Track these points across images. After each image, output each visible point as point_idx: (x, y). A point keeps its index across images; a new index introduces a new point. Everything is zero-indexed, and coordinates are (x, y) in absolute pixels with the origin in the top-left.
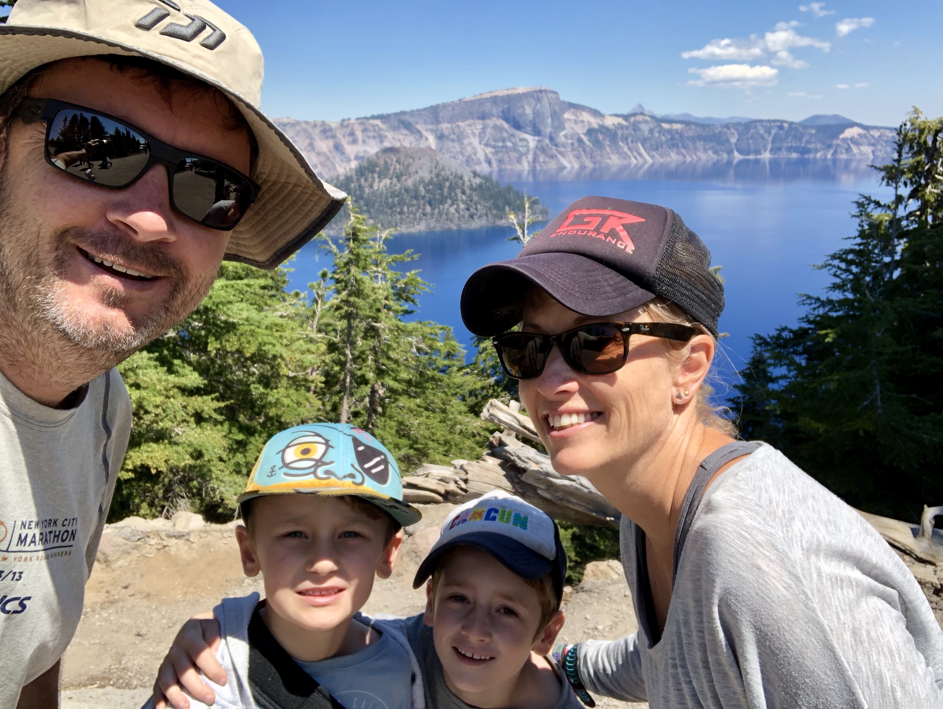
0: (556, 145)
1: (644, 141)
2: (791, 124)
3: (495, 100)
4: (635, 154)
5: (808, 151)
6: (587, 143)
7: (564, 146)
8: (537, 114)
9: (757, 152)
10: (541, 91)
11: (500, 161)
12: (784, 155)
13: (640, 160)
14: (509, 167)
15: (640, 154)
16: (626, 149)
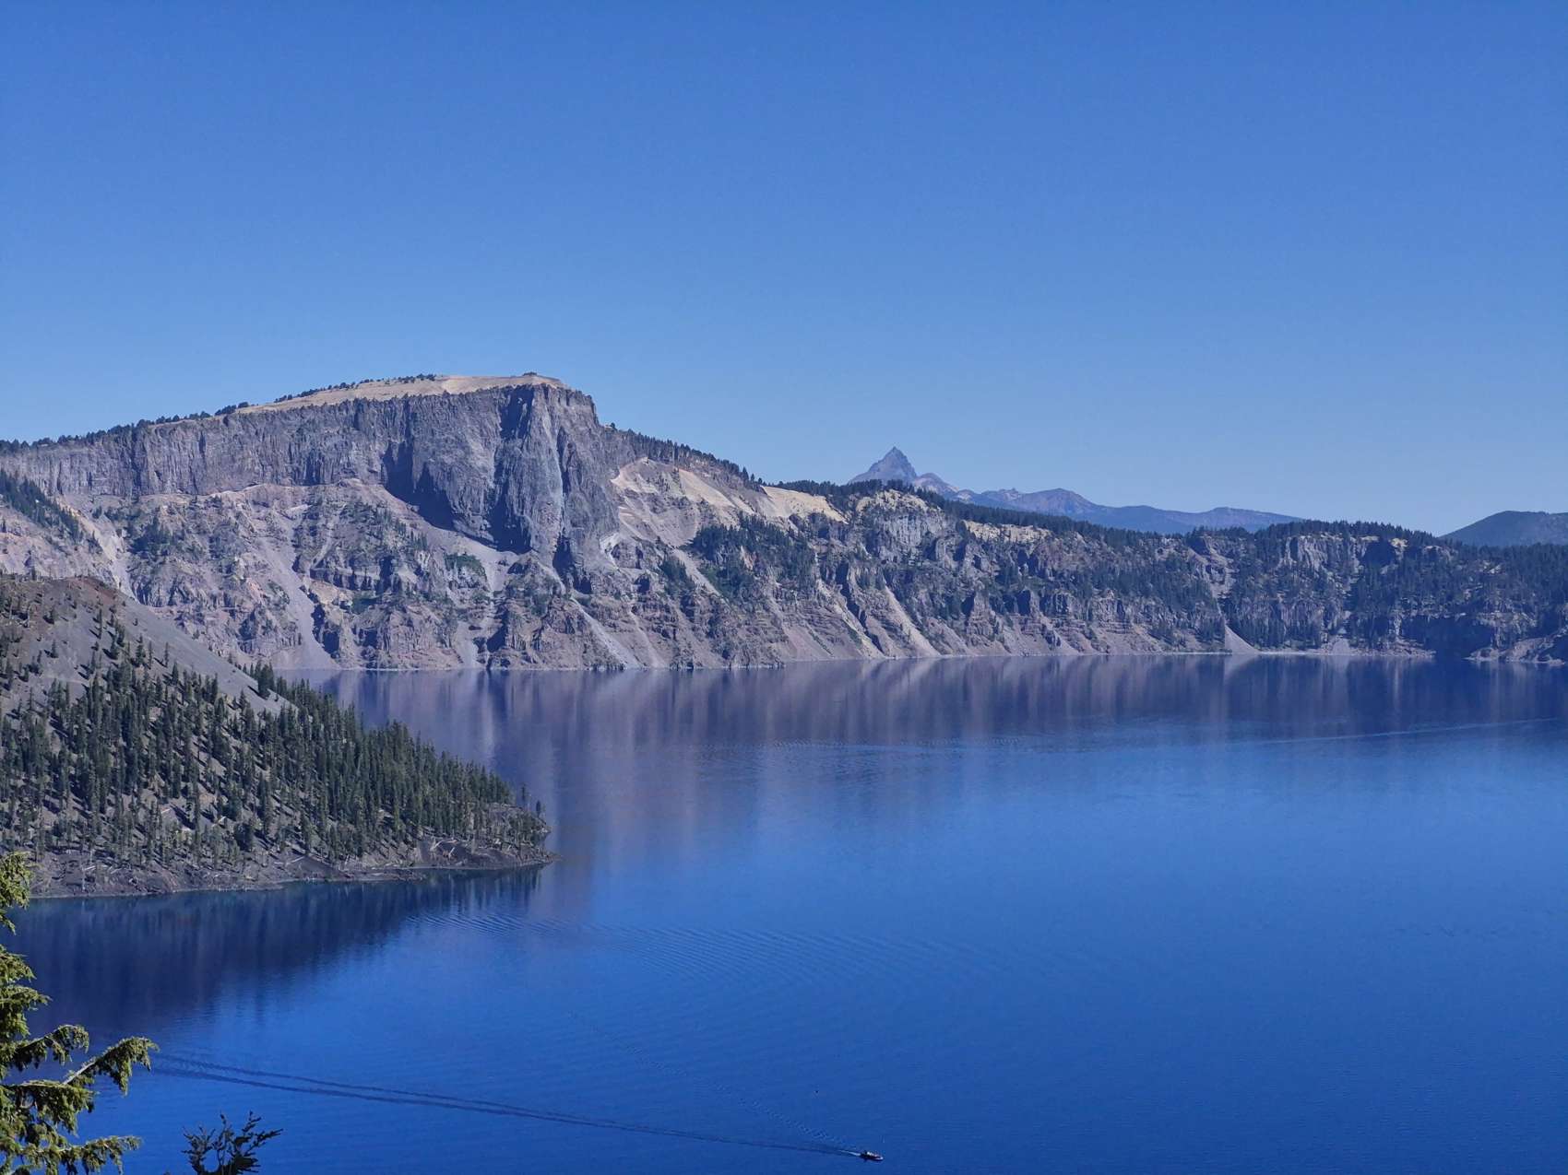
0: (584, 586)
1: (904, 583)
2: (1417, 540)
4: (875, 626)
5: (1484, 637)
6: (699, 579)
7: (611, 588)
9: (1307, 636)
11: (370, 639)
13: (893, 648)
14: (404, 662)
15: (892, 628)
16: (840, 609)
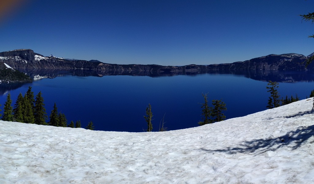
0: (32, 63)
1: (54, 63)
2: (87, 61)
3: (17, 51)
4: (52, 66)
5: (92, 68)
6: (40, 63)
7: (34, 63)
8: (27, 55)
9: (80, 68)
10: (29, 50)
11: (18, 66)
12: (86, 69)
13: (53, 68)
14: (21, 68)
15: (53, 66)
16: (49, 65)
